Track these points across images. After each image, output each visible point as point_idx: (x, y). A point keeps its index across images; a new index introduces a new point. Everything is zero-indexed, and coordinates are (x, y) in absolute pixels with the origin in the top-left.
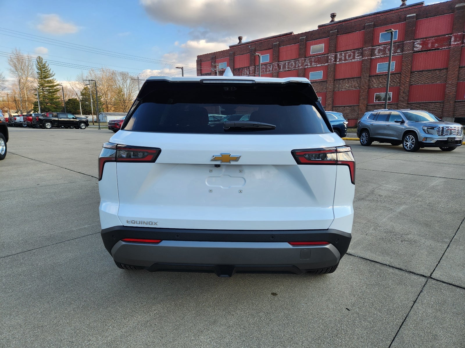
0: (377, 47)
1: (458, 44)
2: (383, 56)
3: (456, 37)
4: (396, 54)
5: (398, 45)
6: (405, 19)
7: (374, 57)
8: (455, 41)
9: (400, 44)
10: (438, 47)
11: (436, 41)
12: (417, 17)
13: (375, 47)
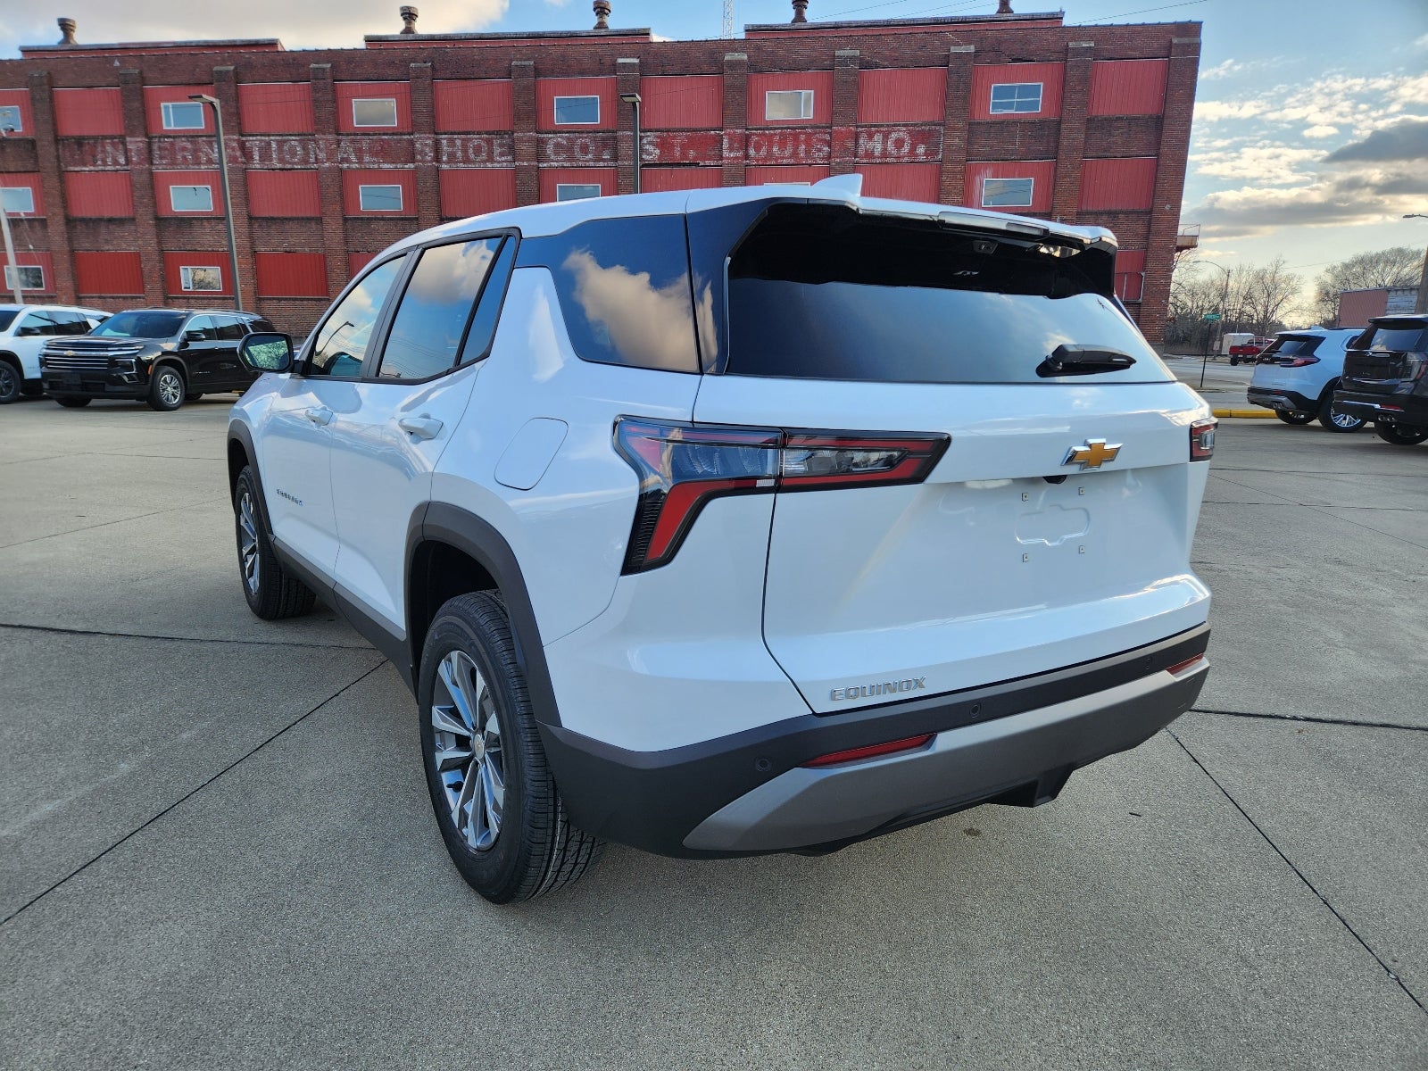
0: (550, 136)
1: (737, 158)
2: (568, 164)
3: (731, 140)
4: (601, 164)
5: (603, 139)
6: (614, 68)
7: (545, 165)
8: (731, 149)
9: (607, 138)
10: (696, 158)
11: (691, 143)
12: (644, 69)
13: (545, 135)
